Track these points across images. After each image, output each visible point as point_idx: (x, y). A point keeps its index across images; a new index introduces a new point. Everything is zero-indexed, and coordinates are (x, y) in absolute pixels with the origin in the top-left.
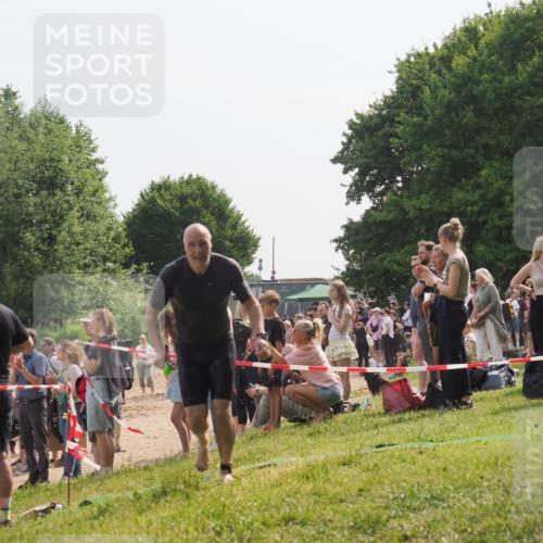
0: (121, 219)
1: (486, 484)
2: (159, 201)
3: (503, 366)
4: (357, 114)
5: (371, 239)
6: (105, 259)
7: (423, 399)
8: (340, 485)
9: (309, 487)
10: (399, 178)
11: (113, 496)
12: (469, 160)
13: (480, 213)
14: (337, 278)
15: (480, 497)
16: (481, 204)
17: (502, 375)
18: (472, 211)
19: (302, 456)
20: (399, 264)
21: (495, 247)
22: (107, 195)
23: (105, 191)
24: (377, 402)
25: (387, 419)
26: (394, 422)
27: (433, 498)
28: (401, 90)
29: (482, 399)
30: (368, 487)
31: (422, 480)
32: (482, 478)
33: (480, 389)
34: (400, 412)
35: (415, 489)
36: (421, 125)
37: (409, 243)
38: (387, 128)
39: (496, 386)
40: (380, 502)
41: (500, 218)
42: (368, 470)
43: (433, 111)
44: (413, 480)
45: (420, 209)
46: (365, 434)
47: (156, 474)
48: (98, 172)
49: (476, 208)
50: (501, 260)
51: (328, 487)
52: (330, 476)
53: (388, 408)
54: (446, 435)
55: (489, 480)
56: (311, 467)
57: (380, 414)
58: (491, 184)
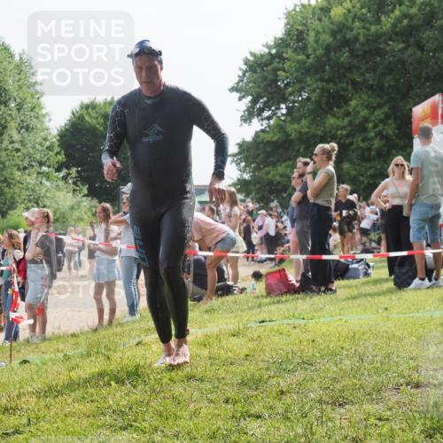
0: (55, 132)
1: (345, 353)
2: (87, 118)
3: (362, 260)
4: (251, 53)
5: (259, 155)
6: (41, 164)
7: (297, 285)
8: (231, 351)
9: (206, 352)
10: (283, 106)
11: (47, 357)
12: (342, 93)
13: (347, 136)
14: (230, 186)
15: (340, 363)
16: (349, 129)
17: (361, 268)
18: (341, 134)
19: (200, 328)
20: (281, 176)
21: (359, 165)
22: (44, 112)
23: (42, 108)
24: (261, 287)
25: (268, 300)
26: (274, 303)
27: (304, 362)
28: (288, 33)
29: (344, 287)
30: (252, 353)
31: (295, 349)
32: (342, 348)
33: (343, 279)
34: (278, 295)
35: (290, 356)
36: (304, 62)
37: (290, 159)
38: (275, 64)
39: (356, 277)
40: (262, 365)
41: (364, 140)
42: (253, 340)
43: (315, 51)
44: (288, 349)
45: (300, 132)
46: (250, 312)
47: (82, 340)
48: (37, 92)
49: (344, 132)
50: (363, 175)
51: (222, 352)
52: (222, 344)
53: (270, 291)
54: (315, 314)
55: (347, 350)
56: (208, 337)
57: (262, 296)
58: (358, 112)
